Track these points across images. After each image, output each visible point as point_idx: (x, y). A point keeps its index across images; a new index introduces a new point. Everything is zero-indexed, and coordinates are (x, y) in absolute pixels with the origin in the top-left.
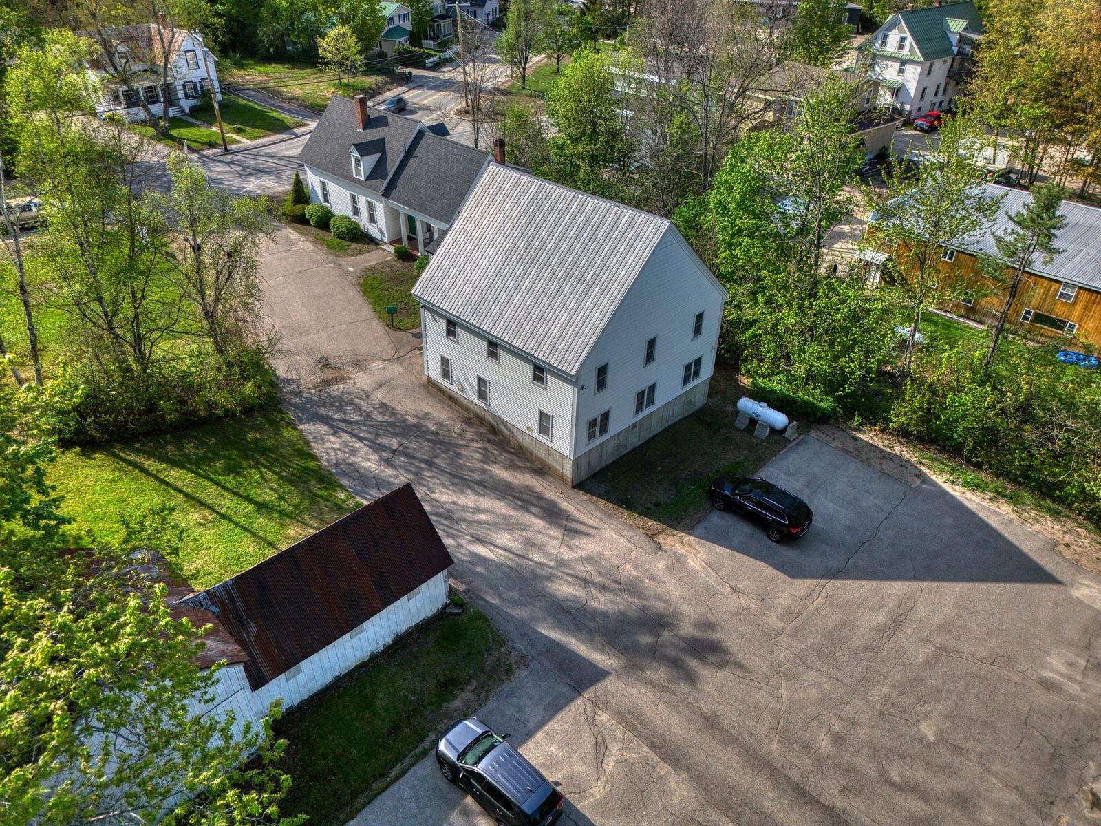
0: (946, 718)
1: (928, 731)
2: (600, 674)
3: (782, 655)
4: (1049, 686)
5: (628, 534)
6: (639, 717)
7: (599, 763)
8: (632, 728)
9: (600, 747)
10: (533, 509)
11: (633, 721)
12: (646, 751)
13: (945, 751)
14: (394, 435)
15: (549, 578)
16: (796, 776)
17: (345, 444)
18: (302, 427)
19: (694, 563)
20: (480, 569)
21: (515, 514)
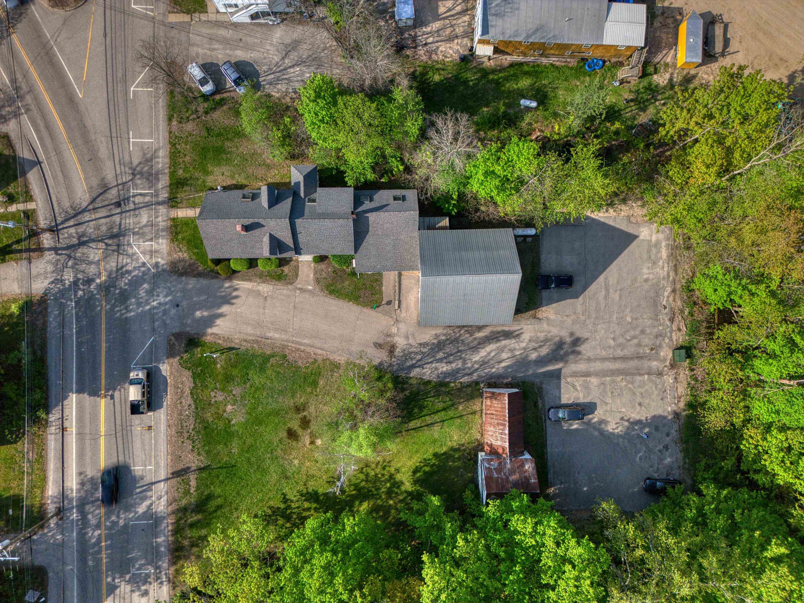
0: (631, 311)
1: (629, 319)
2: (560, 370)
3: (590, 327)
4: (646, 280)
5: (529, 323)
6: (575, 372)
7: (577, 390)
8: (576, 376)
9: (574, 387)
10: (501, 338)
11: (575, 374)
12: (583, 379)
13: (634, 322)
14: (438, 352)
15: (527, 356)
16: (611, 356)
19: (552, 317)
20: (510, 370)
21: (498, 345)
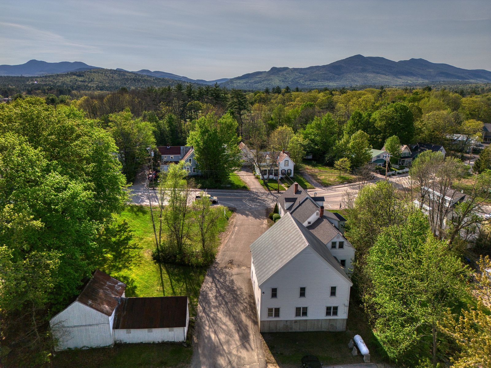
5: (260, 356)
17: (211, 287)
18: (207, 277)
